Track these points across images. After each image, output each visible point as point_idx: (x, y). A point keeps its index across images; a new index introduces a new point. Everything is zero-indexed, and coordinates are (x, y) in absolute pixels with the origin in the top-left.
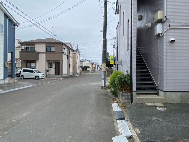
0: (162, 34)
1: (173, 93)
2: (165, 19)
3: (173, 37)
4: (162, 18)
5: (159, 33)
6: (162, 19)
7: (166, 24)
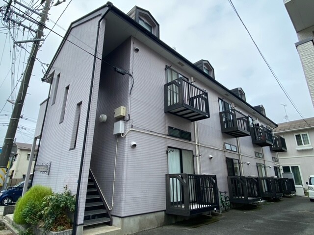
0: (123, 134)
1: (132, 219)
2: (127, 118)
3: (134, 141)
4: (125, 115)
5: (120, 132)
6: (124, 117)
7: (129, 124)
